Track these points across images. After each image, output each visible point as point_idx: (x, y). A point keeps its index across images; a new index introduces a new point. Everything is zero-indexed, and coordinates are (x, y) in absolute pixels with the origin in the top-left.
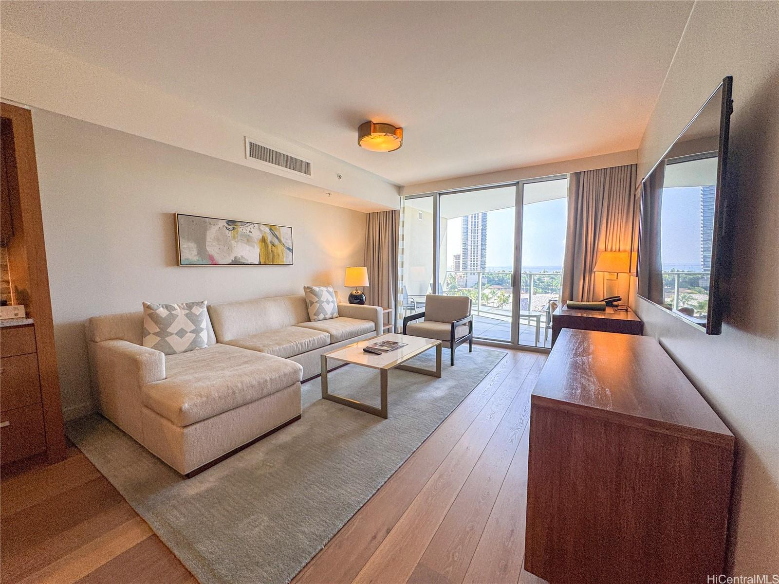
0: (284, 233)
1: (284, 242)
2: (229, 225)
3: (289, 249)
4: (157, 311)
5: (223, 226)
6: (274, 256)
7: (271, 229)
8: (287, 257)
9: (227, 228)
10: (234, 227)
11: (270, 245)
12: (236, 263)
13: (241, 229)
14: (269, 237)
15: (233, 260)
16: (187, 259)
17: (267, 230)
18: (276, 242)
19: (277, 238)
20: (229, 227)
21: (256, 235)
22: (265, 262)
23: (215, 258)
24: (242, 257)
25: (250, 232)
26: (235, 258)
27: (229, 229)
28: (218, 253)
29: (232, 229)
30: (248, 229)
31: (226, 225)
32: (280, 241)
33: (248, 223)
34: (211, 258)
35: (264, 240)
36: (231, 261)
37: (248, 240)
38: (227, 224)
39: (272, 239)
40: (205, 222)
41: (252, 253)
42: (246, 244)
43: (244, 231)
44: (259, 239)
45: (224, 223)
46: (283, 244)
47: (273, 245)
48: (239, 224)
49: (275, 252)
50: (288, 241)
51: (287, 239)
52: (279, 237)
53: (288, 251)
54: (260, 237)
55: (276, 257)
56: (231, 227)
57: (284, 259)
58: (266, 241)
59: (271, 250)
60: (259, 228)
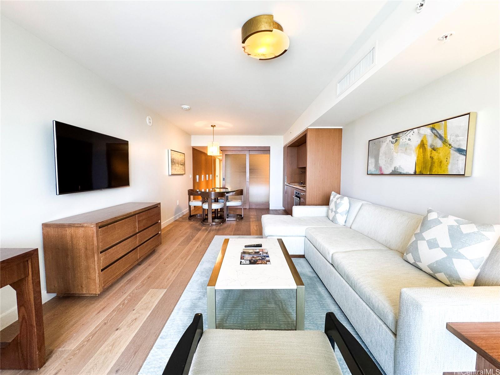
0: (454, 130)
1: (450, 142)
3: (461, 151)
5: (390, 140)
6: (433, 163)
7: (433, 129)
8: (456, 164)
10: (396, 140)
11: (429, 149)
12: (395, 173)
13: (403, 139)
14: (431, 140)
15: (393, 170)
16: (370, 170)
17: (427, 131)
18: (439, 144)
19: (441, 138)
21: (415, 139)
22: (420, 172)
23: (383, 168)
24: (400, 167)
25: (409, 140)
26: (395, 168)
27: (392, 143)
28: (384, 165)
30: (408, 137)
31: (391, 139)
32: (444, 141)
33: (408, 130)
34: (381, 169)
35: (422, 145)
36: (392, 171)
37: (406, 149)
39: (433, 141)
40: (380, 141)
41: (409, 162)
42: (404, 152)
43: (405, 140)
44: (418, 145)
45: (390, 137)
46: (450, 145)
47: (434, 149)
48: (400, 135)
49: (435, 158)
50: (458, 138)
51: (457, 136)
52: (443, 135)
53: (457, 154)
54: (419, 142)
55: (436, 165)
56: (394, 140)
57: (449, 167)
58: (425, 146)
59: (430, 157)
60: (419, 133)
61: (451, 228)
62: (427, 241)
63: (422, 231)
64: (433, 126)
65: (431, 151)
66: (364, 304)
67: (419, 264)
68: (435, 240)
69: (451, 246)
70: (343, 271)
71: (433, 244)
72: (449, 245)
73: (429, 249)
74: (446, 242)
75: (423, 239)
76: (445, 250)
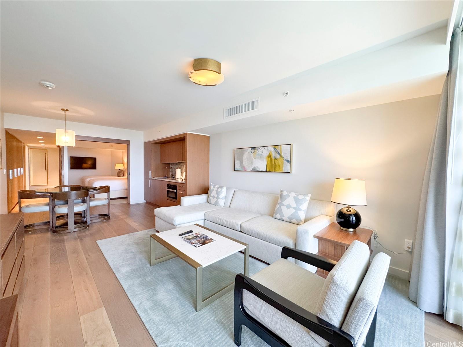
0: (285, 151)
1: (283, 156)
3: (288, 161)
5: (250, 151)
6: (275, 166)
7: (275, 148)
8: (286, 167)
10: (254, 151)
11: (273, 159)
12: (254, 171)
13: (258, 151)
14: (274, 154)
16: (236, 168)
17: (272, 149)
18: (278, 156)
19: (279, 153)
21: (265, 152)
22: (269, 170)
23: (246, 167)
24: (257, 167)
25: (262, 152)
26: (254, 167)
27: (252, 152)
28: (247, 165)
30: (262, 150)
31: (251, 150)
32: (281, 156)
33: (262, 147)
34: (244, 168)
35: (270, 156)
36: (252, 169)
37: (261, 157)
39: (275, 155)
40: (243, 150)
41: (262, 165)
42: (260, 159)
43: (259, 152)
44: (267, 155)
45: (250, 149)
46: (283, 158)
47: (276, 159)
48: (257, 149)
49: (277, 163)
50: (287, 155)
51: (286, 154)
52: (280, 153)
53: (287, 163)
54: (268, 154)
55: (277, 167)
56: (253, 151)
57: (283, 168)
58: (271, 157)
59: (274, 163)
60: (267, 149)
61: (294, 197)
62: (286, 206)
63: (282, 201)
64: (275, 147)
65: (275, 160)
67: (283, 218)
68: (289, 204)
69: (296, 206)
71: (289, 207)
72: (295, 206)
73: (287, 209)
74: (294, 205)
75: (284, 205)
76: (294, 208)
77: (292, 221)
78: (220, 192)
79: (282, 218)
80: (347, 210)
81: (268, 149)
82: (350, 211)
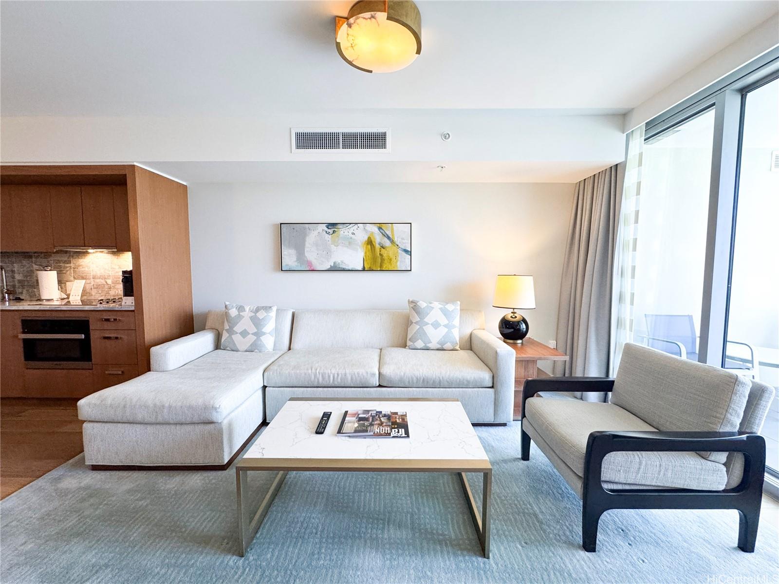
0: (400, 233)
1: (398, 243)
2: (329, 229)
3: (406, 251)
4: (230, 311)
5: (323, 230)
6: (382, 260)
7: (380, 228)
8: (403, 261)
9: (326, 232)
10: (334, 231)
11: (377, 247)
12: (335, 269)
13: (343, 232)
14: (377, 238)
15: (332, 265)
16: (287, 265)
17: (375, 229)
18: (387, 243)
19: (389, 238)
20: (329, 230)
21: (361, 236)
22: (370, 268)
23: (313, 263)
24: (342, 262)
25: (353, 234)
26: (334, 263)
27: (328, 233)
28: (316, 259)
29: (331, 232)
30: (351, 231)
31: (326, 229)
32: (392, 242)
33: (351, 224)
34: (310, 263)
35: (370, 242)
36: (330, 267)
37: (350, 243)
38: (327, 227)
39: (381, 240)
40: (305, 229)
41: (355, 258)
42: (347, 247)
43: (346, 233)
44: (364, 240)
45: (324, 227)
46: (397, 245)
47: (383, 247)
48: (340, 226)
49: (385, 255)
50: (404, 241)
51: (403, 239)
52: (391, 236)
53: (404, 254)
54: (366, 238)
55: (386, 261)
56: (331, 231)
57: (398, 263)
58: (374, 243)
59: (380, 254)
60: (364, 229)
61: (441, 309)
62: (431, 324)
63: (421, 319)
64: (380, 226)
65: (380, 249)
66: (454, 389)
67: (430, 345)
68: (436, 321)
69: (448, 322)
70: (415, 379)
71: (436, 325)
72: (446, 322)
73: (435, 330)
74: (443, 321)
75: (427, 324)
76: (445, 326)
77: (445, 347)
78: (262, 319)
79: (427, 345)
80: (512, 317)
81: (366, 228)
82: (516, 317)
